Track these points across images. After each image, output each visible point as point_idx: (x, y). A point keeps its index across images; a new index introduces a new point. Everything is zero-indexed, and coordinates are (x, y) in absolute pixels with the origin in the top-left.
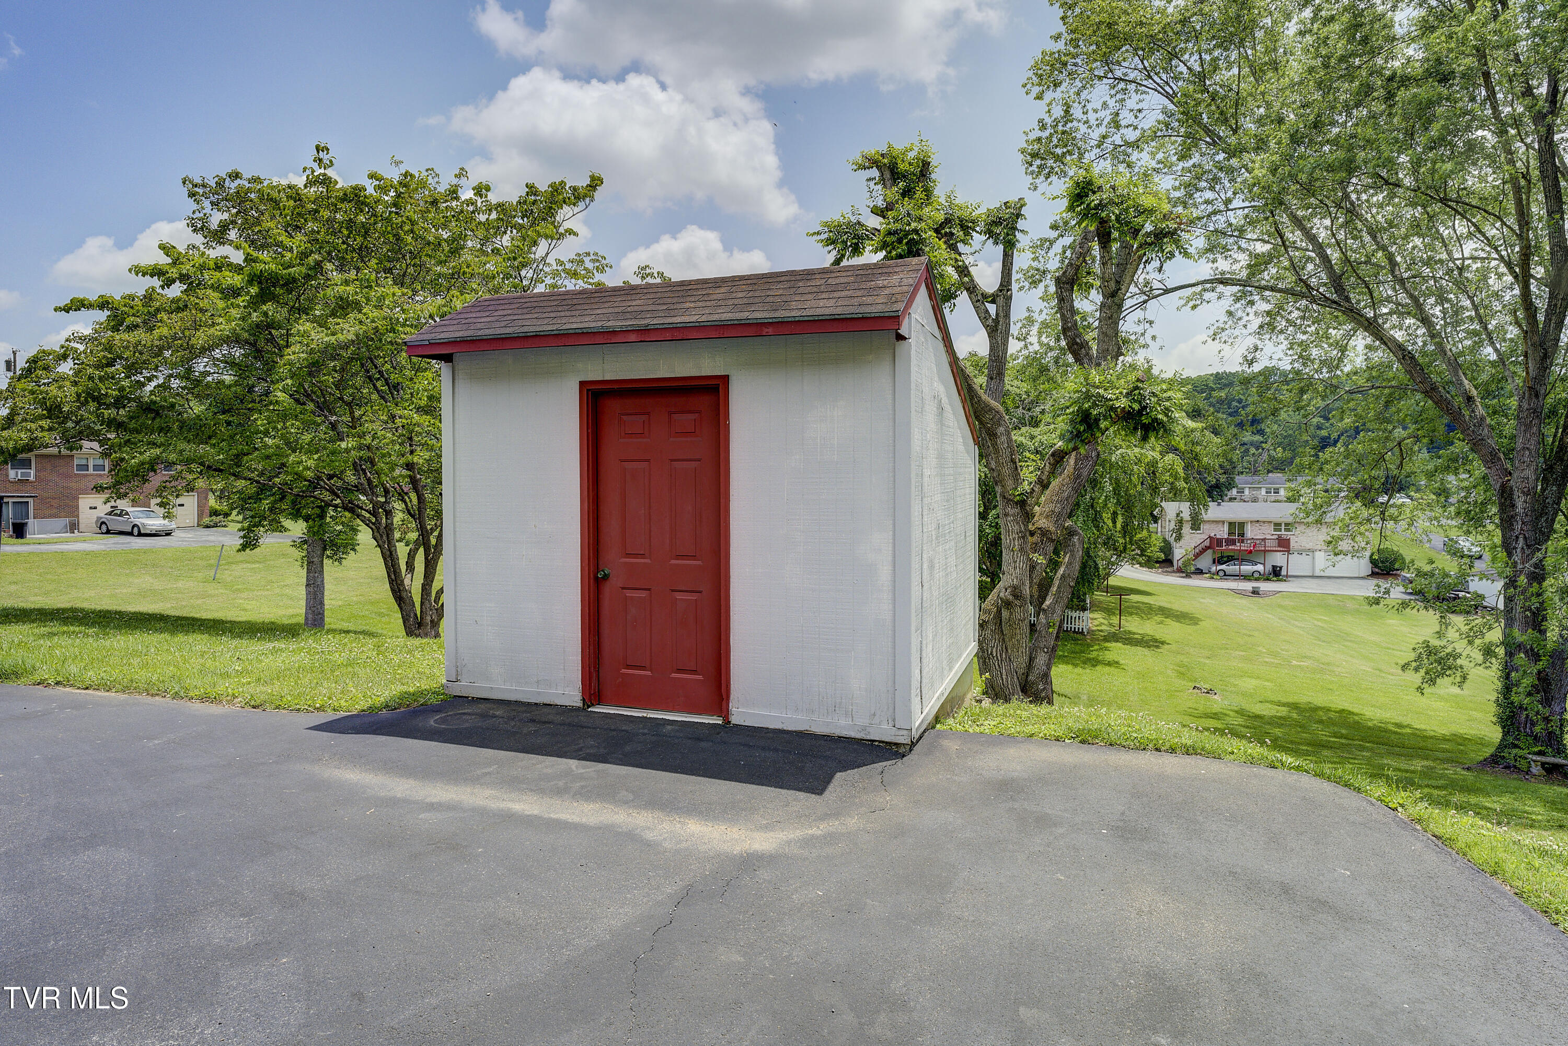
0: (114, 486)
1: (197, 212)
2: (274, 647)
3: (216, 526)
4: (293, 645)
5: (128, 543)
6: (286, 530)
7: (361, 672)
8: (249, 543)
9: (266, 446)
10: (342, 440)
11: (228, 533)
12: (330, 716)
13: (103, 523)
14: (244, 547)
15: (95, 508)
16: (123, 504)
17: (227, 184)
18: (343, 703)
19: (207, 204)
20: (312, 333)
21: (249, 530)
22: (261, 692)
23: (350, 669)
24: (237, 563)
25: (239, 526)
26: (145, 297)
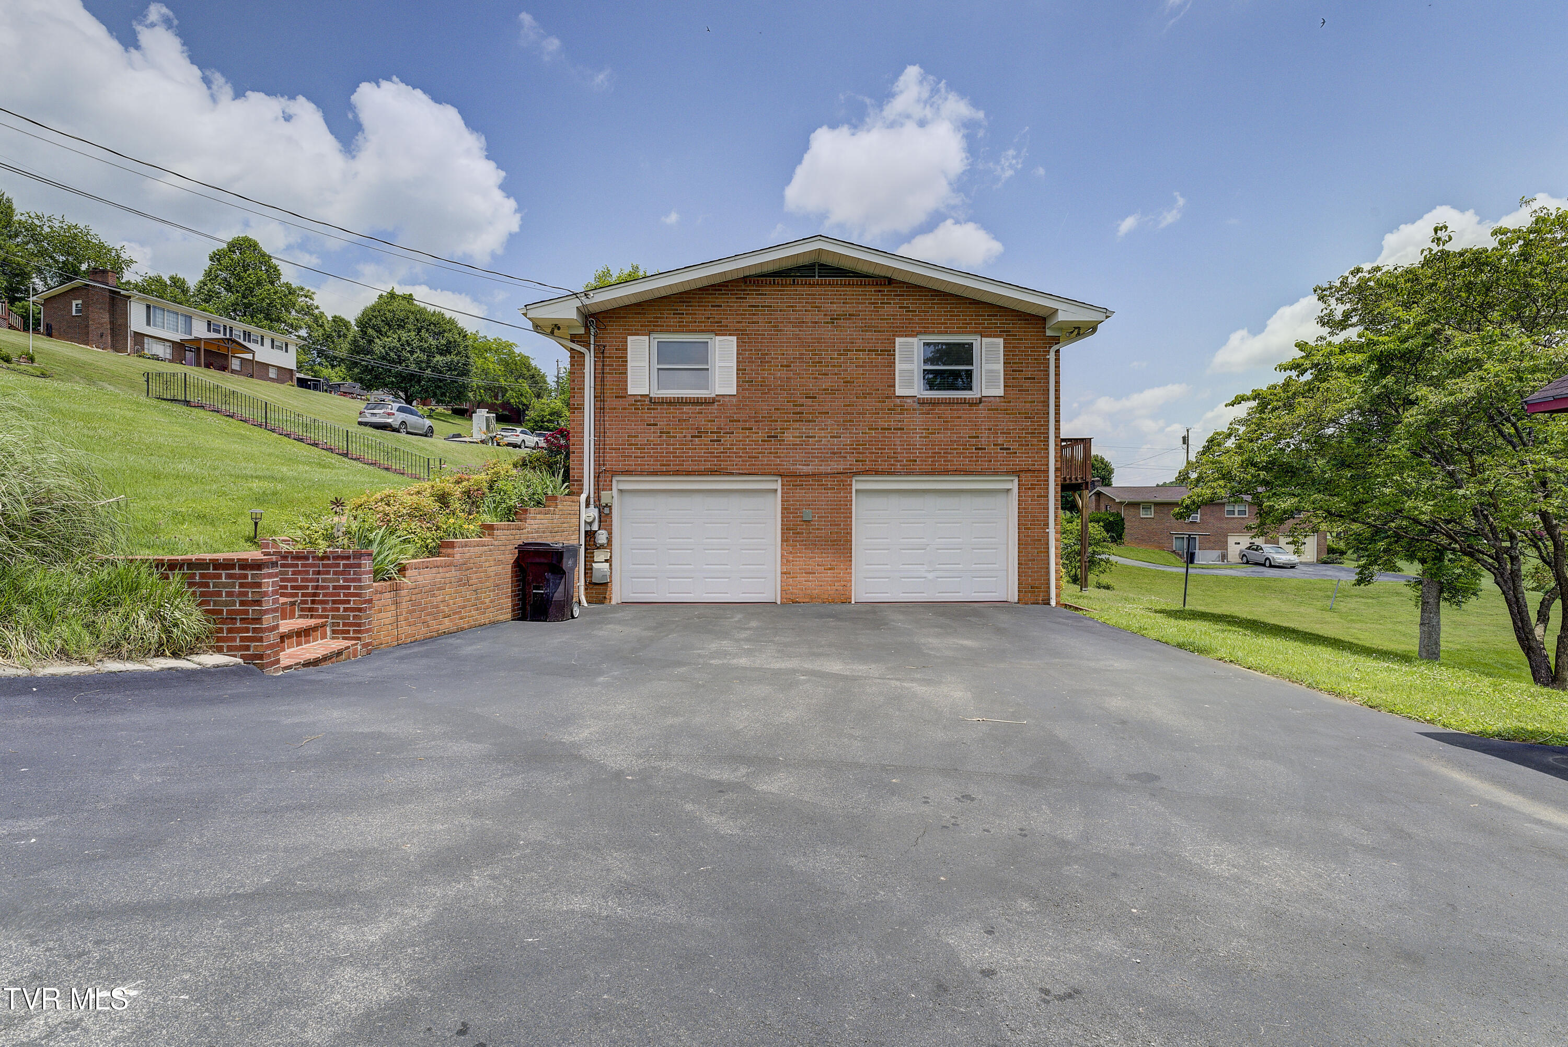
0: (1259, 526)
1: (1325, 310)
2: (1388, 667)
3: (1332, 562)
4: (1405, 668)
5: (1262, 572)
6: (1400, 570)
7: (1473, 702)
8: (1363, 579)
9: (1384, 495)
10: (1460, 487)
11: (1343, 569)
12: (1439, 729)
13: (1244, 555)
14: (1359, 582)
15: (1239, 543)
16: (1259, 541)
17: (1350, 280)
18: (1452, 721)
19: (1333, 301)
20: (1430, 396)
21: (1364, 567)
22: (1377, 697)
23: (1461, 697)
24: (1351, 596)
25: (1356, 564)
26: (1284, 384)
